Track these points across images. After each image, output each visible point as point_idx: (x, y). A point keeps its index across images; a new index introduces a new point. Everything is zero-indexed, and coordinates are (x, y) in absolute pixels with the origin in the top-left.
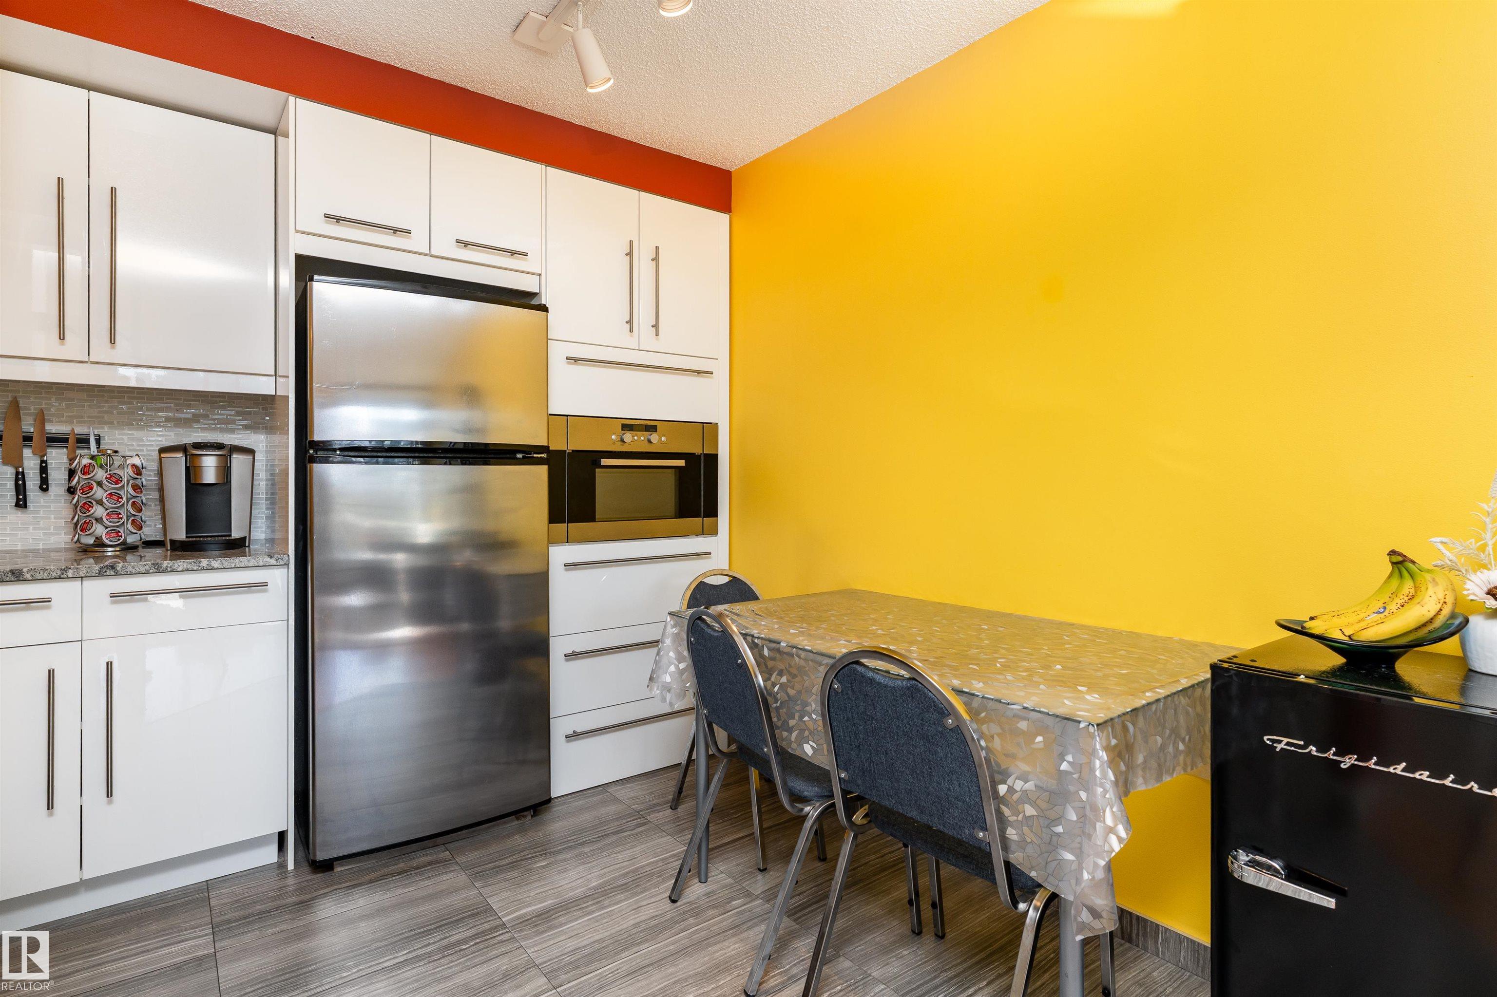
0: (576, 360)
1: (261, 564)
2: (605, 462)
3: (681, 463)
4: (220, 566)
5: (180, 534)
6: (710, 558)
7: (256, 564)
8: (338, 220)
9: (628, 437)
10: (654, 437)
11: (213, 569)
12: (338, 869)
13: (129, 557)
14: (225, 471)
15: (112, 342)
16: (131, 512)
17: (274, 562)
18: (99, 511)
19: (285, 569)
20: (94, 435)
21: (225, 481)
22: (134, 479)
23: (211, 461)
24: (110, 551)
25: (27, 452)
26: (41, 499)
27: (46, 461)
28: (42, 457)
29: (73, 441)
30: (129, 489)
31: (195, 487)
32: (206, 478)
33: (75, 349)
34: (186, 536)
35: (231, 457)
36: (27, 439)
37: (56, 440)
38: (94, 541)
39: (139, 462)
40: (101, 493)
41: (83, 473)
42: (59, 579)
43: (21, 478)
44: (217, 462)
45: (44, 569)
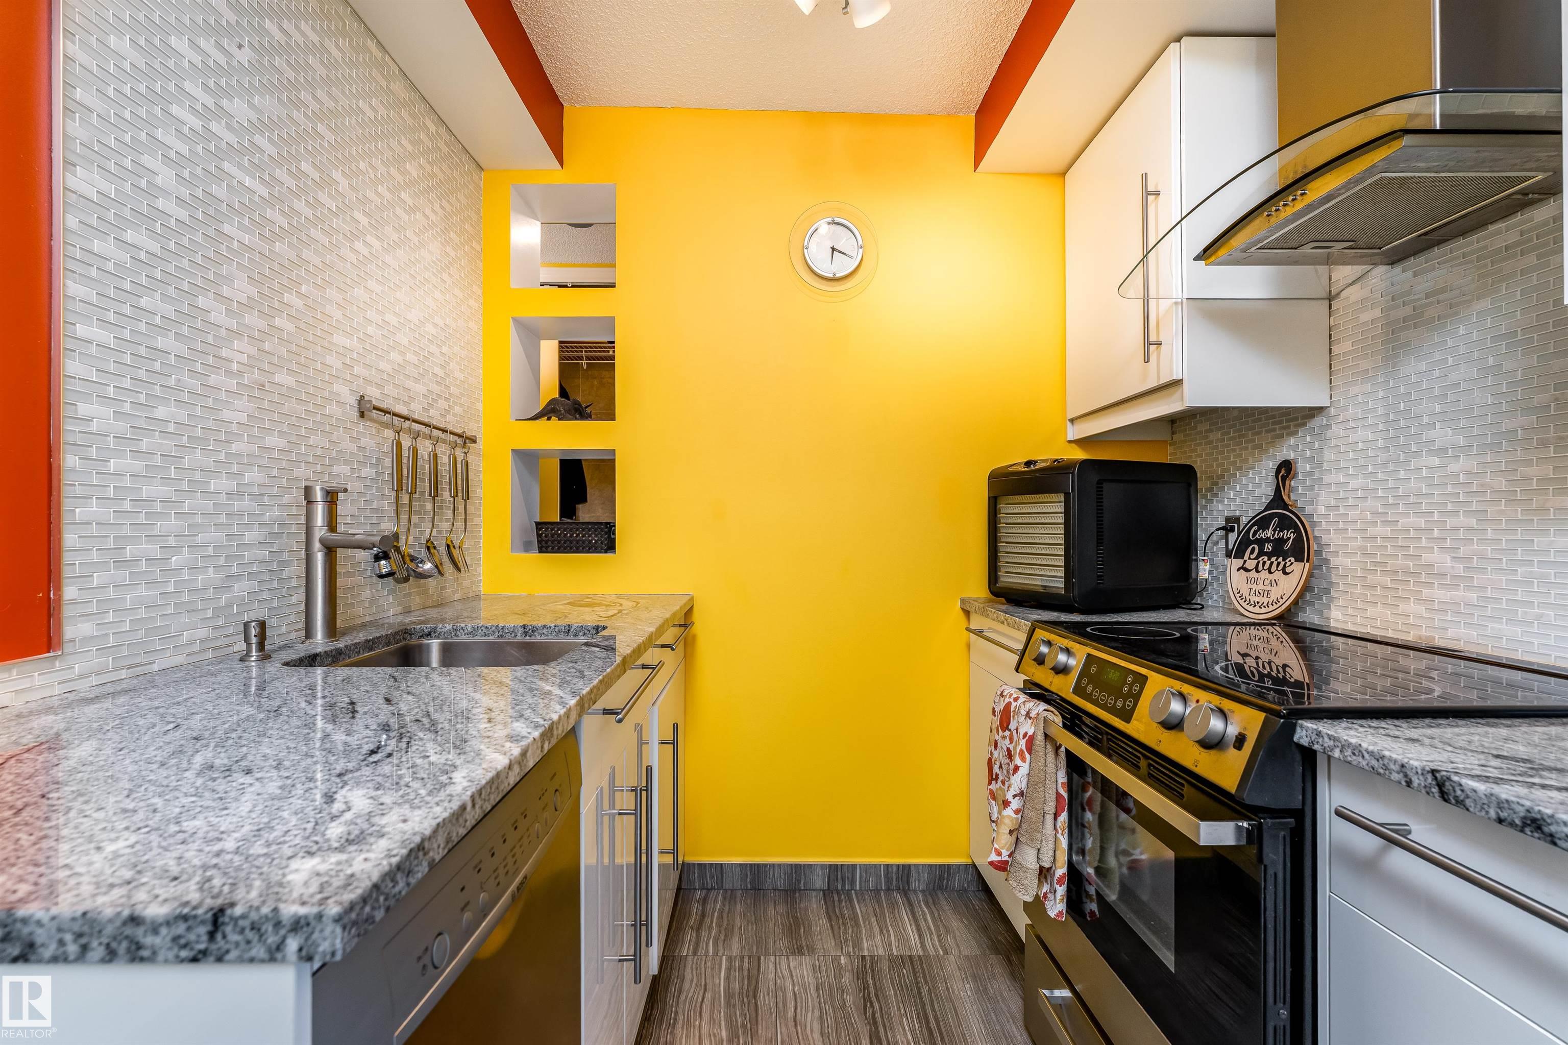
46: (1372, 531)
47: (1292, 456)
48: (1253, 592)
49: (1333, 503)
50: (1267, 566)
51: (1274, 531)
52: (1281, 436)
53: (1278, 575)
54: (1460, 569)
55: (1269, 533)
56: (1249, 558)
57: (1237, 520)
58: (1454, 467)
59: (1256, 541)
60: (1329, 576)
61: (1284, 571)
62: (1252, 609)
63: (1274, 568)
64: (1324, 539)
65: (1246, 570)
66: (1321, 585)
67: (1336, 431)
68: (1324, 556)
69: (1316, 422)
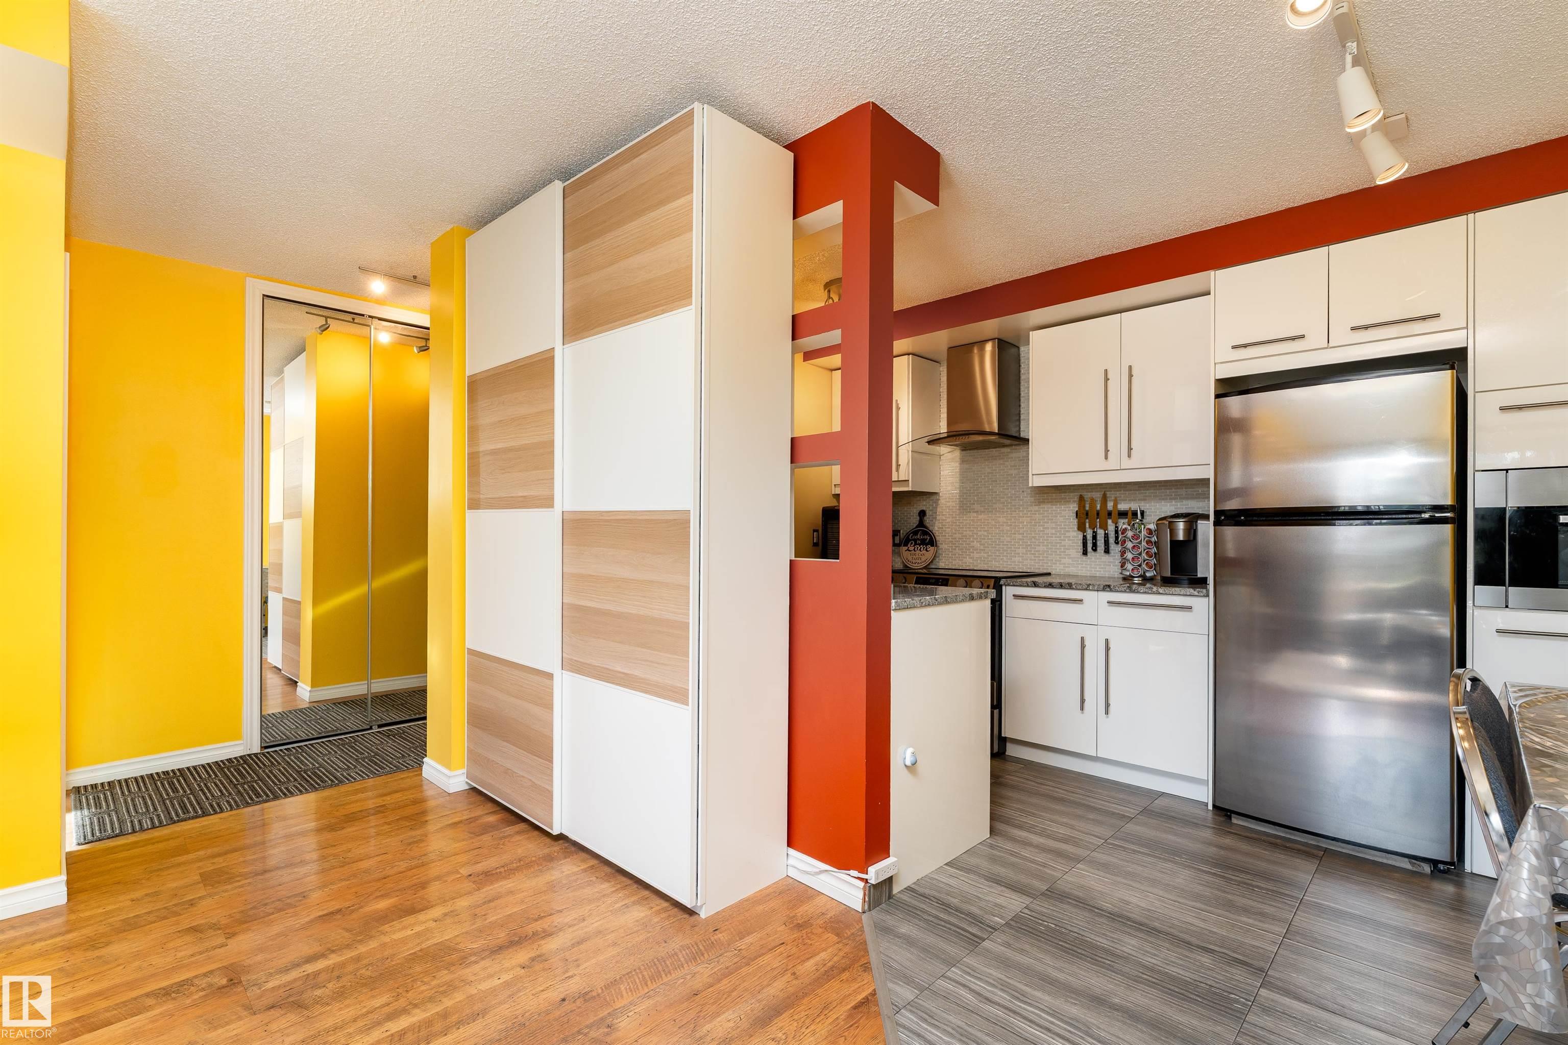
0: (1519, 408)
1: (1188, 593)
2: (1562, 519)
4: (1164, 592)
5: (1168, 574)
7: (1185, 593)
8: (1243, 346)
11: (1160, 593)
12: (1234, 820)
13: (1148, 585)
14: (1192, 532)
15: (1129, 456)
16: (1146, 557)
17: (1196, 593)
18: (1129, 556)
19: (1206, 599)
20: (1140, 511)
21: (1192, 538)
22: (1149, 537)
23: (1181, 526)
24: (1136, 580)
25: (1110, 522)
26: (1115, 549)
27: (1117, 527)
28: (1116, 524)
29: (1130, 514)
30: (1144, 543)
31: (1175, 544)
32: (1181, 536)
33: (1113, 462)
34: (1171, 574)
35: (1196, 522)
36: (1110, 514)
37: (1123, 514)
38: (1128, 574)
39: (1152, 527)
40: (1129, 545)
41: (1122, 534)
42: (1086, 589)
43: (1106, 536)
44: (1185, 526)
45: (1081, 584)
46: (954, 536)
47: (924, 509)
48: (914, 559)
49: (941, 526)
50: (919, 549)
51: (921, 535)
52: (920, 501)
53: (924, 552)
55: (919, 536)
56: (911, 546)
57: (899, 531)
58: (980, 517)
59: (913, 540)
60: (940, 552)
61: (926, 550)
62: (914, 565)
63: (922, 549)
64: (937, 538)
65: (910, 551)
66: (937, 555)
67: (942, 501)
68: (938, 545)
69: (934, 497)
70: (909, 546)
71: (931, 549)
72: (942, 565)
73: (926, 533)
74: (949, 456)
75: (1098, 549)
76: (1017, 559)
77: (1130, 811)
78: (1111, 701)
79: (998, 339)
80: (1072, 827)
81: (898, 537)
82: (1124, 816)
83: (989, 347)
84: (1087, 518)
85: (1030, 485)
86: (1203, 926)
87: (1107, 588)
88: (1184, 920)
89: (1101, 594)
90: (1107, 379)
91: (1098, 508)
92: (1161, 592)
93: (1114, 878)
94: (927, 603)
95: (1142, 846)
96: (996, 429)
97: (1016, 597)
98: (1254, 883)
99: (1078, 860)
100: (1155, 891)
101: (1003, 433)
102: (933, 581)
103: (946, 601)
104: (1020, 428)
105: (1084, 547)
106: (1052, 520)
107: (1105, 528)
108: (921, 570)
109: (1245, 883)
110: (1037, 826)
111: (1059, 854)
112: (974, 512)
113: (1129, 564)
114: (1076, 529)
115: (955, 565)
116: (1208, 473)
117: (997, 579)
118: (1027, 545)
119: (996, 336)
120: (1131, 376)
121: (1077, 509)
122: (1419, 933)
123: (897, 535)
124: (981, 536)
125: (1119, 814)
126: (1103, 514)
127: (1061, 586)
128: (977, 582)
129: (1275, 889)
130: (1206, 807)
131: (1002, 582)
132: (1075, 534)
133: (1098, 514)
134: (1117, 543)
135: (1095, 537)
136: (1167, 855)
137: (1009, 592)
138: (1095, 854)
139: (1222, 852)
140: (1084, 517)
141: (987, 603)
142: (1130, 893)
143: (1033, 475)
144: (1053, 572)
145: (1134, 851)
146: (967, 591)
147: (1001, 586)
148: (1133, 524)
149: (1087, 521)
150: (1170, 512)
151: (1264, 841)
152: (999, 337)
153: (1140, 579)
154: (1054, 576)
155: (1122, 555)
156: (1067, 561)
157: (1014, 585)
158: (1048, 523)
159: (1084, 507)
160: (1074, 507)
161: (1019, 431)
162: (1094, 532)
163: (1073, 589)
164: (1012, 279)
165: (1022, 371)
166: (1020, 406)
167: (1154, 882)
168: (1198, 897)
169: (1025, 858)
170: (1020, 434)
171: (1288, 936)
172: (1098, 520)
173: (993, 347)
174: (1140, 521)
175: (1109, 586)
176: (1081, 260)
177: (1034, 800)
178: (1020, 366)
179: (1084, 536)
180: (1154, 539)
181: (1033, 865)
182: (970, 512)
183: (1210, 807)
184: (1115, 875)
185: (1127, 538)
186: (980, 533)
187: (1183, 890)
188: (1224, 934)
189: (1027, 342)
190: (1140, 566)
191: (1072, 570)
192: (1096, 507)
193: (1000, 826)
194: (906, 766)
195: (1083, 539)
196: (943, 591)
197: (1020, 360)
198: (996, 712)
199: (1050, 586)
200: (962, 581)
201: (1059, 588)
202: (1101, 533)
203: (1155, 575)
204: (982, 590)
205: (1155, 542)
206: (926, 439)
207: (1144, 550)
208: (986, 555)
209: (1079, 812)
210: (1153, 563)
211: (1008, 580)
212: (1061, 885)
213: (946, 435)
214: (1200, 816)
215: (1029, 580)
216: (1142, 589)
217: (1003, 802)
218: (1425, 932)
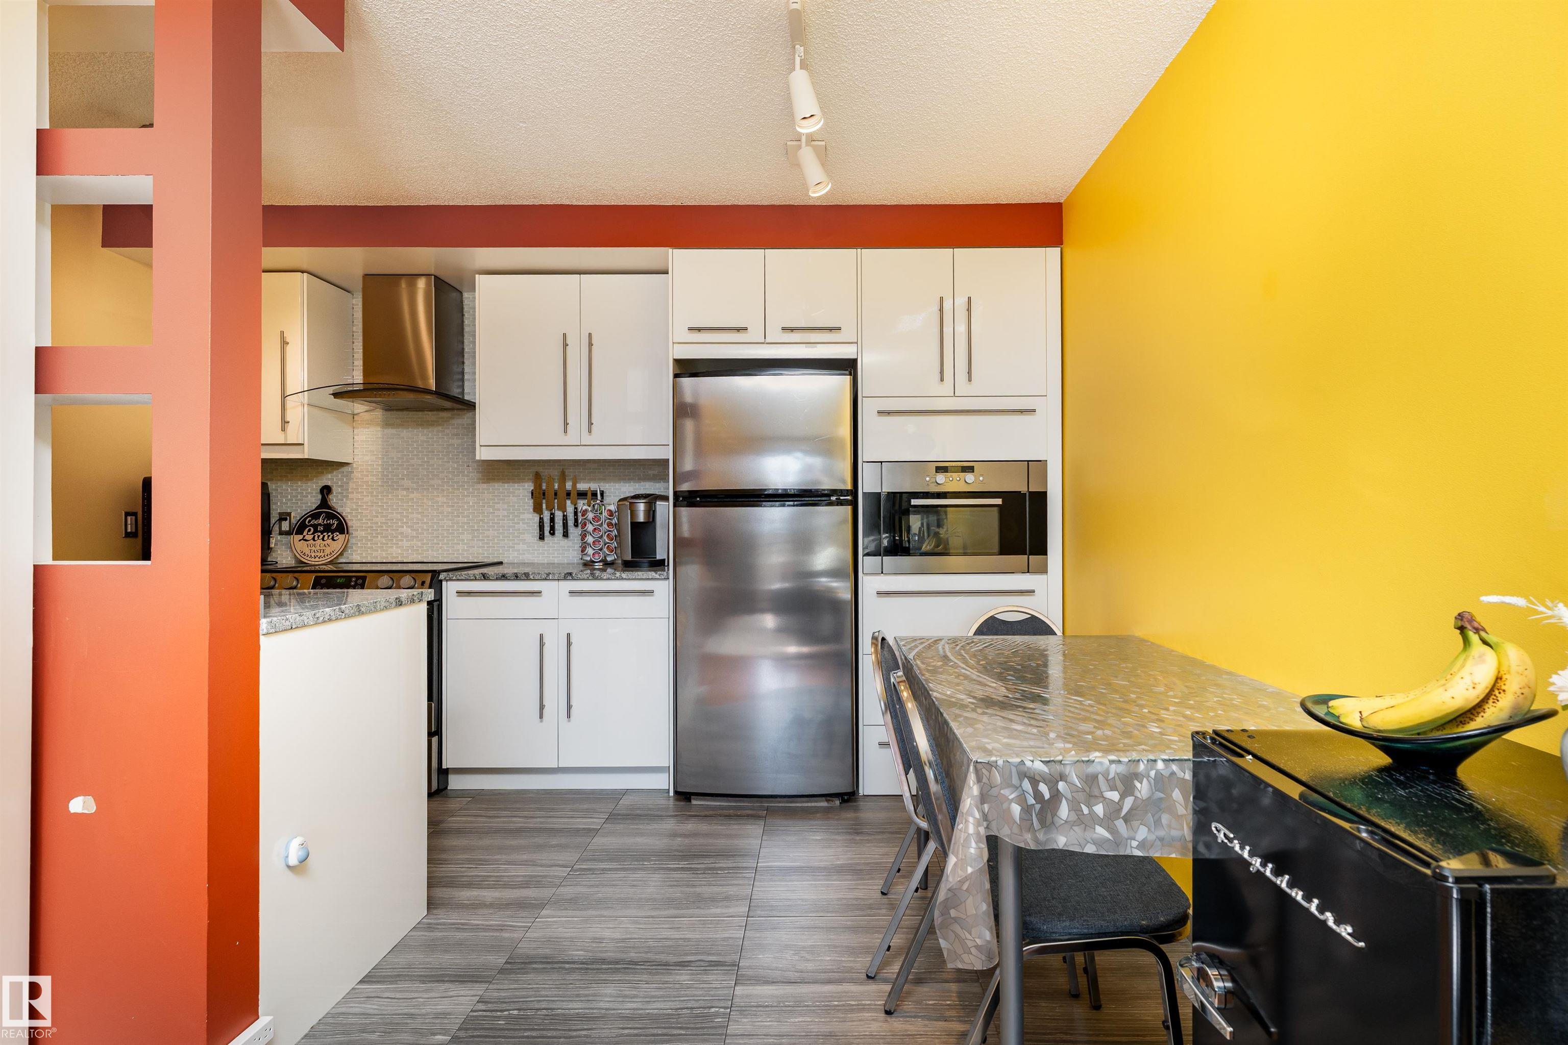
0: (889, 413)
1: (649, 577)
2: (914, 502)
3: (999, 501)
4: (627, 577)
5: (628, 557)
6: (1034, 595)
7: (646, 577)
8: (699, 330)
9: (941, 478)
10: (970, 477)
11: (623, 579)
12: (694, 802)
14: (651, 512)
15: (590, 431)
16: (607, 541)
17: (657, 576)
18: (590, 539)
19: (666, 582)
20: (600, 491)
21: (651, 520)
22: (609, 519)
23: (641, 507)
24: (598, 566)
25: (568, 502)
26: (574, 532)
27: (576, 508)
28: (575, 505)
29: (589, 495)
30: (605, 526)
31: (635, 526)
32: (641, 518)
33: (573, 437)
34: (632, 558)
35: (655, 503)
36: (568, 494)
37: (582, 495)
38: (589, 559)
39: (613, 508)
40: (590, 528)
41: (583, 515)
42: (546, 579)
43: (565, 518)
44: (645, 507)
45: (539, 574)
46: (375, 520)
47: (329, 484)
48: (312, 551)
49: (354, 507)
50: (320, 538)
51: (324, 520)
52: (323, 473)
53: (330, 541)
54: (414, 534)
55: (320, 521)
56: (307, 534)
57: (289, 514)
58: (412, 496)
59: (311, 525)
60: (352, 541)
61: (333, 539)
62: (313, 559)
63: (326, 538)
64: (350, 524)
65: (306, 540)
66: (349, 545)
67: (356, 475)
68: (350, 531)
69: (345, 469)
70: (305, 533)
71: (341, 538)
72: (356, 558)
73: (330, 516)
74: (367, 416)
75: (556, 532)
76: (460, 547)
77: (595, 822)
78: (573, 703)
79: (435, 277)
80: (534, 864)
81: (288, 521)
82: (590, 830)
83: (421, 284)
84: (544, 498)
85: (478, 458)
86: (677, 936)
87: (568, 576)
88: (659, 937)
89: (562, 583)
90: (565, 345)
91: (556, 486)
92: (624, 577)
93: (584, 913)
94: (327, 617)
95: (611, 860)
96: (432, 384)
97: (460, 593)
98: (717, 865)
99: (541, 905)
100: (629, 912)
101: (440, 393)
102: (342, 580)
103: (359, 611)
104: (463, 390)
105: (540, 531)
106: (504, 500)
107: (563, 508)
108: (324, 567)
109: (710, 869)
110: (490, 876)
111: (521, 905)
112: (405, 489)
113: (590, 548)
114: (531, 510)
115: (377, 557)
116: (667, 453)
117: (435, 573)
118: (473, 530)
119: (433, 272)
120: (591, 345)
121: (532, 488)
122: (842, 866)
123: (286, 519)
124: (412, 519)
125: (584, 829)
126: (562, 494)
127: (516, 577)
128: (407, 580)
129: (734, 865)
130: (667, 795)
131: (442, 576)
132: (530, 516)
133: (556, 494)
134: (576, 525)
135: (552, 520)
136: (636, 863)
137: (450, 588)
138: (561, 889)
139: (687, 841)
140: (539, 498)
141: (424, 607)
142: (602, 926)
143: (481, 446)
144: (505, 561)
145: (603, 869)
146: (393, 594)
147: (441, 581)
148: (594, 506)
149: (544, 501)
150: (629, 492)
151: (720, 816)
152: (436, 274)
153: (601, 564)
154: (506, 565)
155: (583, 539)
156: (521, 547)
157: (458, 580)
158: (499, 503)
159: (540, 486)
160: (529, 486)
161: (463, 393)
162: (551, 514)
163: (531, 579)
164: (453, 204)
165: (466, 322)
166: (463, 363)
167: (625, 902)
168: (670, 902)
169: (476, 928)
170: (463, 396)
171: (751, 914)
172: (556, 501)
173: (428, 285)
174: (601, 502)
175: (570, 574)
176: (537, 202)
177: (486, 841)
178: (463, 315)
179: (540, 518)
180: (615, 521)
181: (487, 934)
182: (397, 489)
183: (672, 793)
184: (585, 910)
185: (588, 520)
186: (411, 516)
187: (655, 900)
188: (698, 936)
189: (473, 288)
190: (601, 550)
191: (528, 557)
192: (554, 486)
193: (440, 892)
194: (289, 867)
195: (540, 522)
196: (356, 596)
197: (462, 308)
198: (435, 740)
199: (504, 577)
200: (385, 580)
201: (514, 580)
202: (559, 515)
203: (615, 559)
204: (415, 592)
205: (616, 524)
206: (331, 390)
207: (605, 533)
208: (419, 544)
209: (539, 840)
210: (613, 546)
211: (450, 573)
212: (525, 948)
213: (361, 387)
214: (664, 806)
215: (477, 572)
216: (605, 575)
217: (444, 856)
218: (845, 864)
